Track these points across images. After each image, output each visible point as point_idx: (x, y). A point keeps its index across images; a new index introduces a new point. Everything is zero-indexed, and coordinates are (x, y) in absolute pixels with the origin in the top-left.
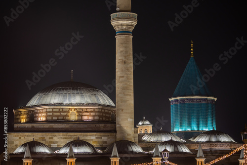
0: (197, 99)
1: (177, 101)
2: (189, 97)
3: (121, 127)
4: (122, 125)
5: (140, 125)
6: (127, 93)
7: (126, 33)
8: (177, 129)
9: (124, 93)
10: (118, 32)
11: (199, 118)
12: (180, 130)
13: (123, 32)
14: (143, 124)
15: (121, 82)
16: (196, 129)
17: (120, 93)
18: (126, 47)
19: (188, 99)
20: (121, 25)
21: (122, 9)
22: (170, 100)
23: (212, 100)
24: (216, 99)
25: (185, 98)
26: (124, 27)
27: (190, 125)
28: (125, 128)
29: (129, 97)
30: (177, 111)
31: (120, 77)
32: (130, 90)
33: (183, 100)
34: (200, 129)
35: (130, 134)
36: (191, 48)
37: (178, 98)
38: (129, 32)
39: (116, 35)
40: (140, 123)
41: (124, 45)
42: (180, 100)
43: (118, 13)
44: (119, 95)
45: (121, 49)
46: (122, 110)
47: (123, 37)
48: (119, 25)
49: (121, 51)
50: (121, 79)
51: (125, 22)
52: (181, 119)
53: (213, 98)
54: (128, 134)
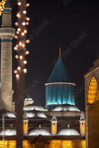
0: (61, 84)
1: (49, 85)
2: (56, 83)
3: (3, 101)
4: (3, 100)
6: (7, 79)
8: (49, 103)
9: (5, 80)
10: (3, 40)
11: (62, 97)
12: (51, 104)
13: (6, 40)
15: (4, 72)
16: (60, 103)
17: (3, 80)
18: (7, 50)
19: (55, 84)
20: (4, 36)
21: (5, 26)
22: (46, 85)
23: (71, 85)
24: (75, 85)
25: (54, 83)
26: (6, 37)
27: (57, 100)
28: (5, 102)
29: (8, 82)
30: (49, 92)
31: (3, 69)
32: (10, 77)
33: (53, 85)
35: (9, 106)
36: (59, 52)
37: (50, 84)
38: (10, 40)
39: (1, 42)
41: (6, 49)
42: (51, 85)
43: (2, 28)
44: (2, 81)
45: (4, 51)
46: (4, 90)
47: (5, 43)
48: (3, 36)
49: (4, 52)
50: (3, 70)
51: (6, 34)
52: (51, 97)
53: (72, 84)
54: (7, 106)
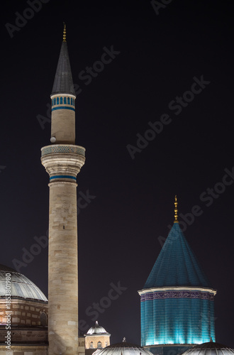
0: (184, 292)
1: (151, 295)
2: (170, 289)
3: (56, 336)
4: (58, 332)
5: (89, 335)
6: (67, 278)
7: (67, 179)
8: (151, 341)
9: (62, 279)
10: (52, 178)
11: (186, 324)
12: (156, 343)
13: (62, 178)
14: (95, 334)
15: (58, 260)
16: (182, 342)
17: (56, 279)
18: (66, 202)
19: (168, 292)
20: (59, 165)
21: (60, 139)
22: (140, 293)
23: (208, 293)
24: (215, 293)
25: (164, 289)
26: (64, 169)
27: (172, 334)
28: (63, 338)
29: (70, 285)
30: (150, 311)
31: (56, 251)
32: (72, 273)
33: (161, 294)
34: (190, 342)
35: (71, 348)
36: (174, 208)
37: (153, 290)
38: (72, 177)
39: (49, 182)
40: (91, 331)
41: (63, 198)
42: (156, 292)
43: (53, 146)
44: (54, 282)
45: (58, 206)
46: (59, 307)
47: (61, 185)
48: (54, 166)
49: (57, 208)
50: (57, 254)
51: (64, 161)
52: (158, 324)
53: (210, 291)
54: (67, 348)
